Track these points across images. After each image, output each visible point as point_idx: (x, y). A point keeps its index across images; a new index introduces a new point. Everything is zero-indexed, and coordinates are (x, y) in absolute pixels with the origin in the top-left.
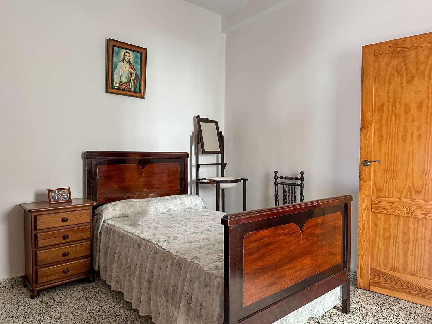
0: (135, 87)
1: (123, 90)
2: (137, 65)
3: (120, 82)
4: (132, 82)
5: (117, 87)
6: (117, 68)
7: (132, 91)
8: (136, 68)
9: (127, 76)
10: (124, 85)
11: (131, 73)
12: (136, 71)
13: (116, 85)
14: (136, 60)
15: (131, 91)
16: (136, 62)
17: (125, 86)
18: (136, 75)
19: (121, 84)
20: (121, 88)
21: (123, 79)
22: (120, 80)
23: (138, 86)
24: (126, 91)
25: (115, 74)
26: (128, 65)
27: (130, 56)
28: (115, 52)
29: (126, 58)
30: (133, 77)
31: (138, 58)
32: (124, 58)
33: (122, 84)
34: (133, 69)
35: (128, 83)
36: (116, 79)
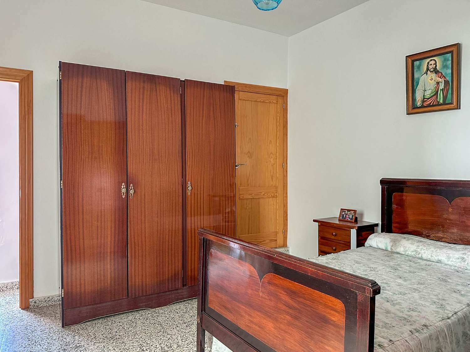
0: (445, 98)
1: (429, 106)
2: (447, 69)
3: (424, 99)
4: (440, 93)
5: (420, 104)
6: (419, 83)
7: (441, 105)
8: (446, 73)
9: (433, 88)
10: (429, 100)
11: (438, 83)
12: (445, 78)
13: (419, 104)
14: (445, 64)
15: (439, 105)
16: (445, 67)
17: (430, 102)
18: (446, 82)
19: (425, 100)
20: (426, 104)
21: (428, 94)
22: (424, 96)
23: (449, 96)
24: (433, 106)
25: (417, 92)
26: (434, 75)
27: (436, 64)
28: (415, 68)
29: (430, 67)
30: (442, 86)
31: (448, 60)
32: (428, 69)
33: (427, 99)
34: (442, 76)
35: (435, 96)
36: (419, 97)
